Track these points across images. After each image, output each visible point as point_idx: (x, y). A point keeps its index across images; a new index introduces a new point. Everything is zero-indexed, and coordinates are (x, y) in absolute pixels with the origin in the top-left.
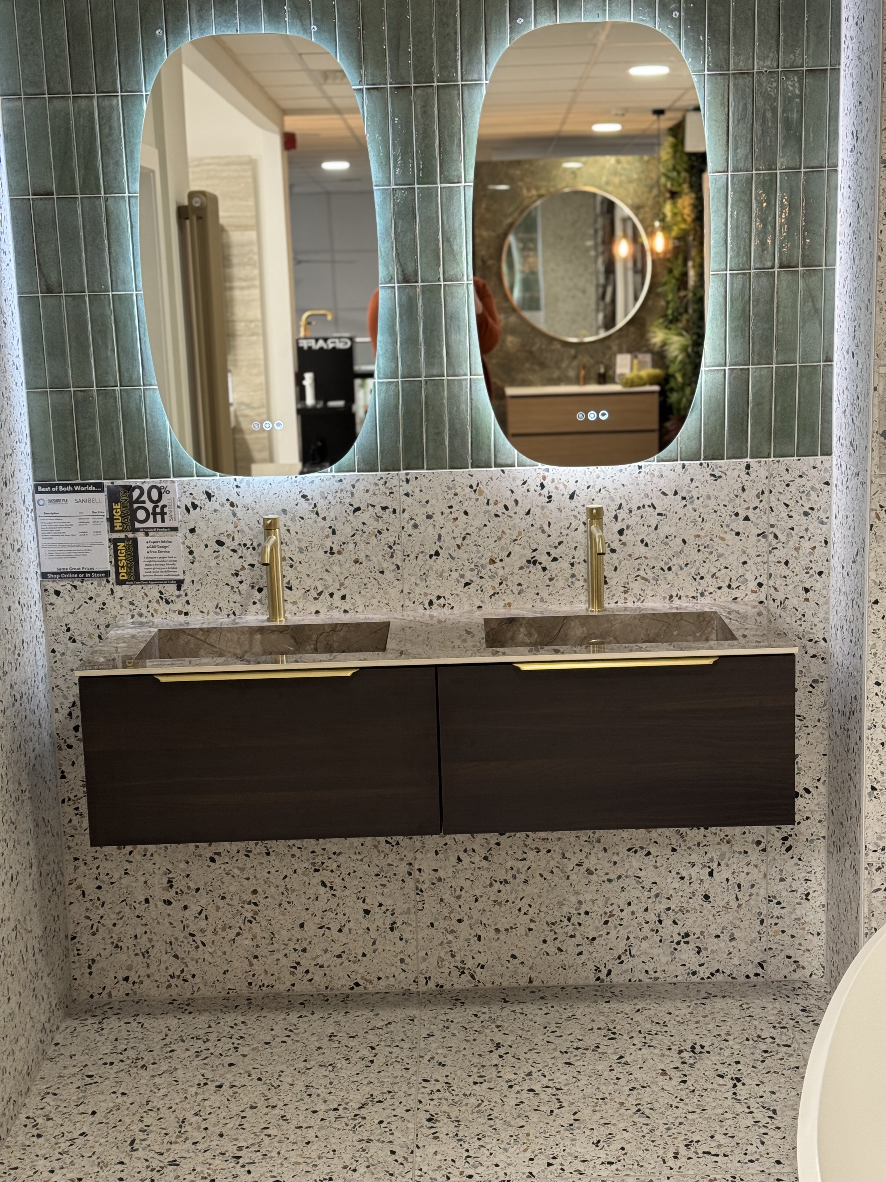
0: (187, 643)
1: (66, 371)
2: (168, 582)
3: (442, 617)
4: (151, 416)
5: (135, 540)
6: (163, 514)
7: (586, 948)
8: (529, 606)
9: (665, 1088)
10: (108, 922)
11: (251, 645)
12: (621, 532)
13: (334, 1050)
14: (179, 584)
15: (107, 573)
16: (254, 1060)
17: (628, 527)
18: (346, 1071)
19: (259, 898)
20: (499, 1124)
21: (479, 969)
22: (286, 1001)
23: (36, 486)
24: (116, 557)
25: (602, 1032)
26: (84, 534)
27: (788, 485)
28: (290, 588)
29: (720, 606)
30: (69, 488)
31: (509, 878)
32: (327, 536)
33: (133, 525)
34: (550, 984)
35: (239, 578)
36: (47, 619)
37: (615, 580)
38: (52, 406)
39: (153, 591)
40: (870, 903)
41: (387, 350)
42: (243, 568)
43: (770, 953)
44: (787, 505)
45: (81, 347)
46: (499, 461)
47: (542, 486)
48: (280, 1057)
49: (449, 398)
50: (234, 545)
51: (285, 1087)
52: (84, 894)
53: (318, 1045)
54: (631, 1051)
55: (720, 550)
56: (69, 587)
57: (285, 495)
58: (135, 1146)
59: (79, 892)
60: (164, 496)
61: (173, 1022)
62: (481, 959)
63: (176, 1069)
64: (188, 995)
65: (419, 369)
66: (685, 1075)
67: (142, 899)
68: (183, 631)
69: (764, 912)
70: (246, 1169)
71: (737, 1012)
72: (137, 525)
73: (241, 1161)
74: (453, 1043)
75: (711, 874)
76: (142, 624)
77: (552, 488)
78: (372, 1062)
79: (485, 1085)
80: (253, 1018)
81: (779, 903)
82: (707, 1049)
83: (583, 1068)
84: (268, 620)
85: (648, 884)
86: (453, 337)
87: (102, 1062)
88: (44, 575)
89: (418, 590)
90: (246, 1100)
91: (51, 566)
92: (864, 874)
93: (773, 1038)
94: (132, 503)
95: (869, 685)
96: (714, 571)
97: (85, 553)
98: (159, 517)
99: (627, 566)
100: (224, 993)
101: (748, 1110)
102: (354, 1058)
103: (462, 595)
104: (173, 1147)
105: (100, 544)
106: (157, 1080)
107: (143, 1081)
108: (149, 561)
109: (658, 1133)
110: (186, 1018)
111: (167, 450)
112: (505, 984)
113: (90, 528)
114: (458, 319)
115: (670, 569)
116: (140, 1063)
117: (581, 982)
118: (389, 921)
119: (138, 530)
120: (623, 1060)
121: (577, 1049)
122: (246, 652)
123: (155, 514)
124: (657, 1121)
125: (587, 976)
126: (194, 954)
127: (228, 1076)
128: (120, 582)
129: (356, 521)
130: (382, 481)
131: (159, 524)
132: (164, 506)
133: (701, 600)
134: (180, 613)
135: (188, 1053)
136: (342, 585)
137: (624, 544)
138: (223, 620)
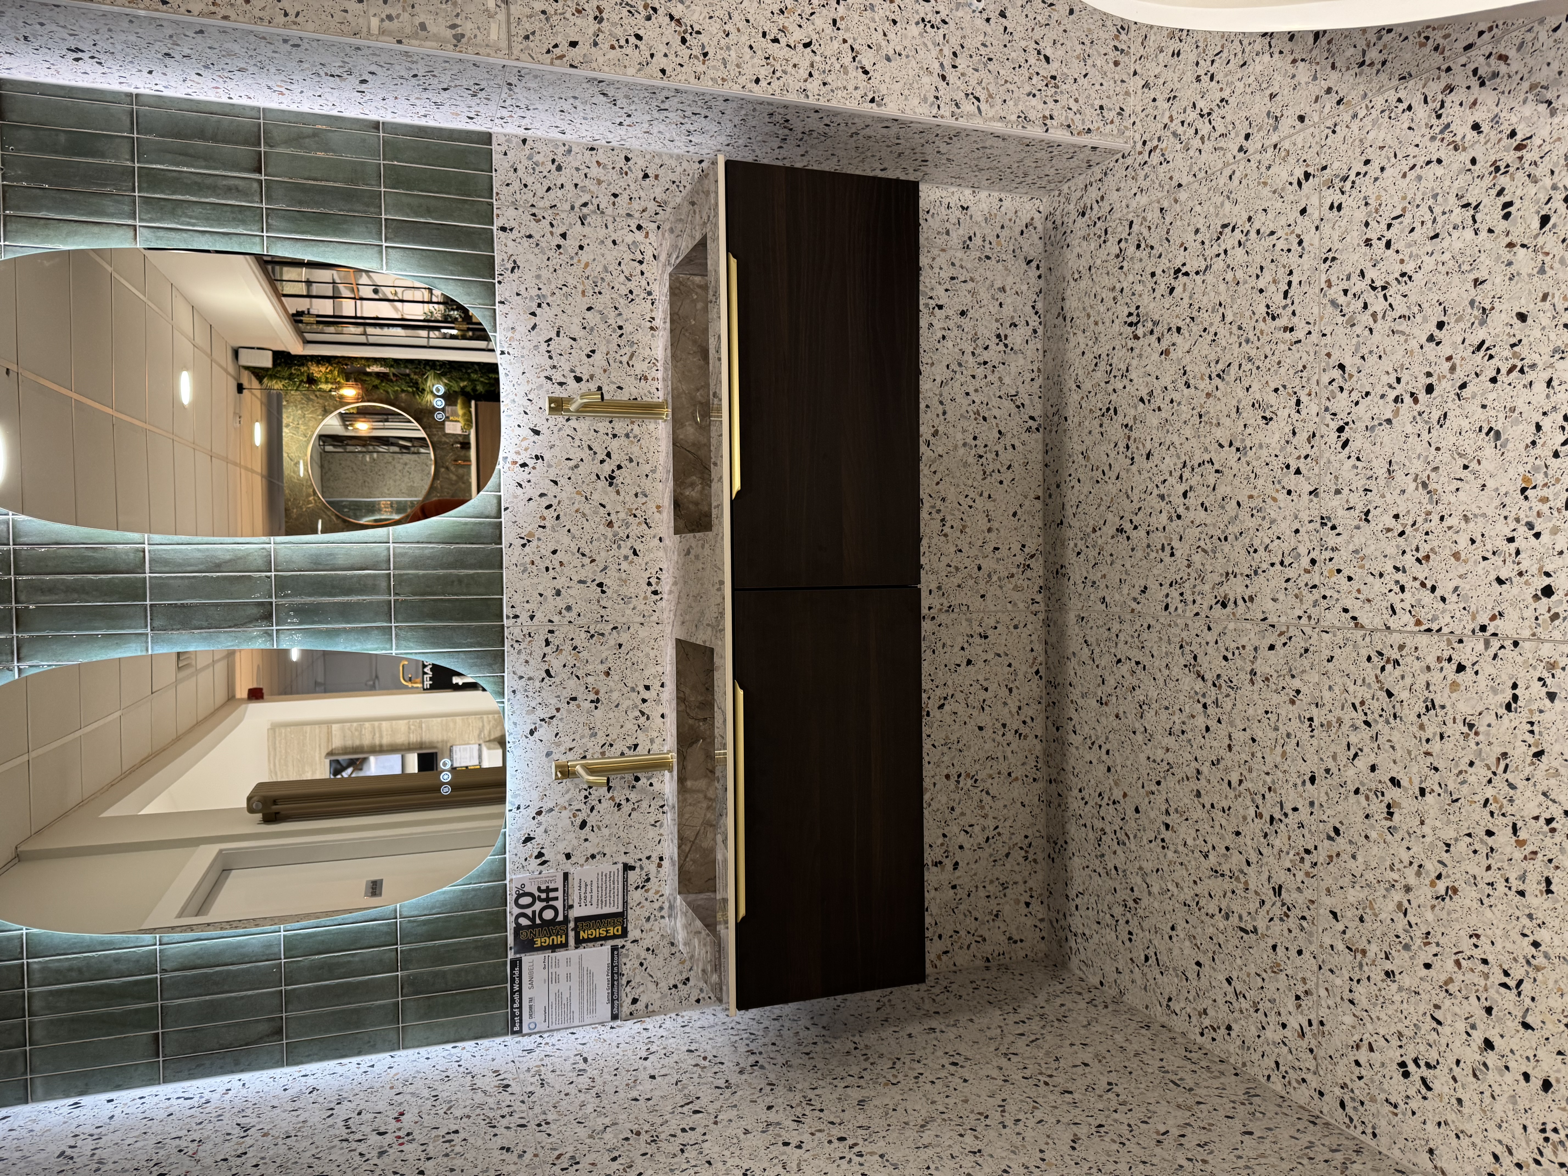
0: (694, 861)
1: (379, 1007)
2: (625, 880)
3: (670, 581)
4: (433, 908)
5: (578, 920)
6: (548, 890)
7: (1008, 440)
8: (660, 486)
9: (1187, 348)
10: (974, 925)
11: (698, 791)
12: (578, 379)
13: (1121, 701)
14: (627, 868)
15: (614, 949)
16: (1130, 785)
17: (572, 371)
18: (1149, 690)
19: (953, 772)
20: (1234, 529)
21: (1026, 550)
22: (1053, 745)
23: (514, 1033)
24: (595, 940)
25: (1106, 421)
26: (569, 977)
27: (526, 186)
28: (636, 746)
29: (663, 272)
30: (516, 997)
31: (939, 517)
32: (579, 706)
33: (560, 923)
34: (1041, 478)
35: (623, 802)
36: (663, 1010)
37: (632, 390)
38: (420, 1019)
39: (635, 896)
40: (992, 119)
41: (357, 640)
42: (612, 798)
43: (1018, 251)
44: (549, 189)
45: (348, 991)
46: (494, 512)
47: (524, 465)
48: (1127, 758)
49: (417, 568)
50: (586, 809)
51: (1170, 757)
52: (946, 952)
53: (1112, 718)
54: (1133, 390)
55: (600, 268)
56: (628, 989)
57: (530, 754)
58: (1249, 928)
59: (944, 957)
60: (527, 890)
61: (1077, 862)
62: (1016, 547)
63: (1141, 868)
64: (1044, 841)
65: (379, 603)
66: (1169, 329)
67: (952, 892)
68: (680, 868)
69: (978, 254)
70: (1290, 812)
71: (1083, 284)
72: (560, 918)
73: (1277, 816)
74: (1114, 577)
75: (940, 307)
76: (671, 907)
77: (527, 454)
78: (1138, 663)
79: (1175, 543)
80: (1075, 780)
81: (970, 238)
82: (1133, 310)
83: (1156, 440)
84: (671, 771)
85: (948, 374)
86: (341, 562)
87: (1127, 943)
88: (615, 1017)
89: (641, 607)
90: (1186, 801)
91: (605, 1010)
92: (962, 123)
93: (1120, 241)
94: (534, 926)
95: (759, 92)
96: (622, 278)
97: (590, 974)
98: (552, 895)
99: (617, 375)
100: (1043, 806)
101: (1222, 256)
102: (1131, 680)
103: (647, 559)
104: (1252, 887)
105: (581, 958)
106: (1155, 889)
107: (1156, 905)
108: (601, 902)
109: (1253, 353)
110: (1072, 847)
111: (474, 890)
112: (1041, 524)
113: (562, 971)
114: (318, 556)
115: (620, 328)
116: (1131, 903)
117: (1040, 447)
118: (977, 640)
119: (566, 917)
120: (1146, 398)
121: (1128, 447)
122: (705, 797)
123: (548, 899)
124: (1236, 353)
125: (1035, 441)
126: (1005, 837)
127: (1152, 815)
128: (624, 934)
129: (561, 674)
130: (516, 645)
131: (559, 894)
132: (539, 889)
133: (656, 294)
134: (660, 866)
135: (1119, 852)
136: (633, 689)
137: (592, 377)
138: (669, 820)
